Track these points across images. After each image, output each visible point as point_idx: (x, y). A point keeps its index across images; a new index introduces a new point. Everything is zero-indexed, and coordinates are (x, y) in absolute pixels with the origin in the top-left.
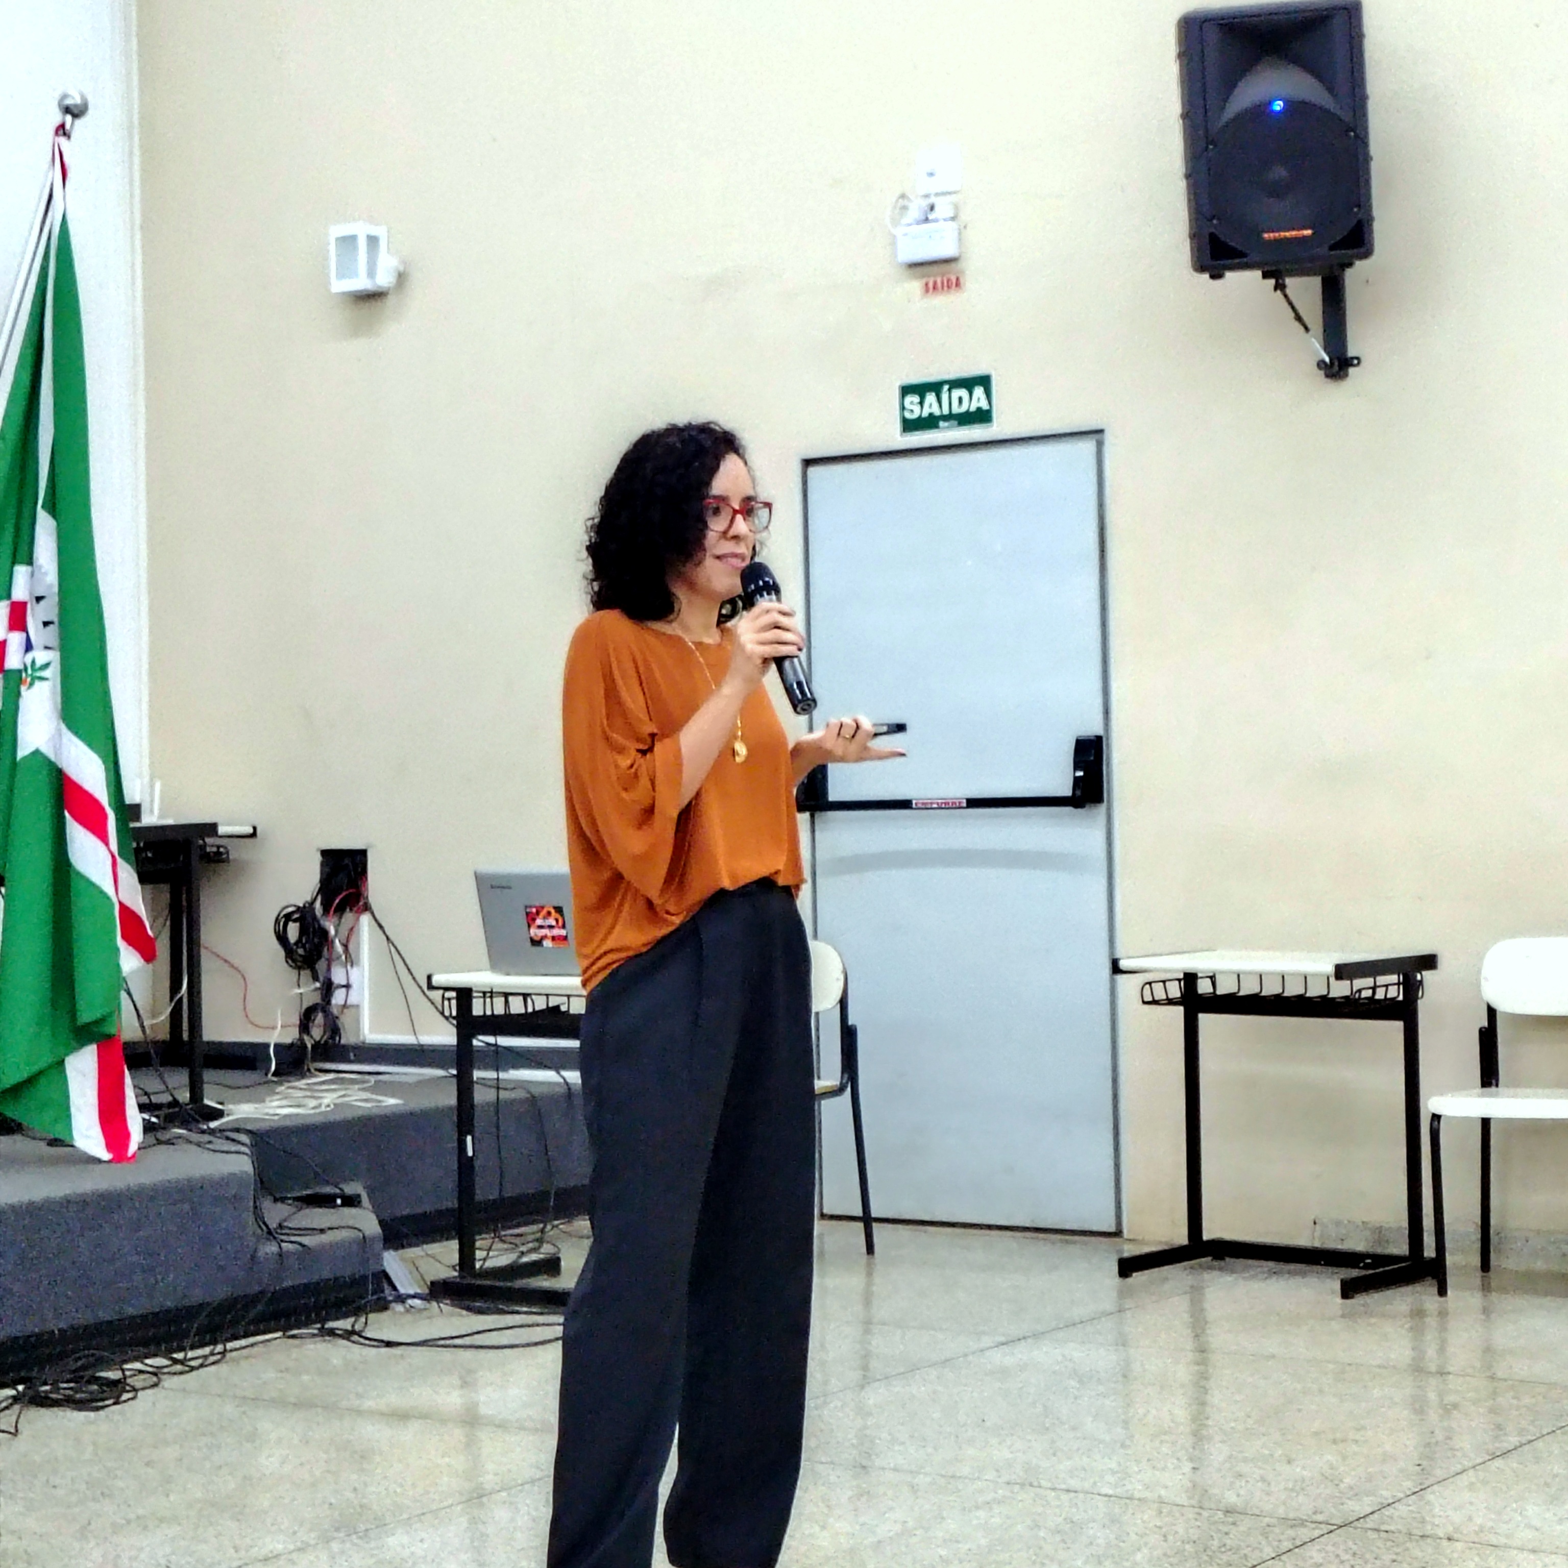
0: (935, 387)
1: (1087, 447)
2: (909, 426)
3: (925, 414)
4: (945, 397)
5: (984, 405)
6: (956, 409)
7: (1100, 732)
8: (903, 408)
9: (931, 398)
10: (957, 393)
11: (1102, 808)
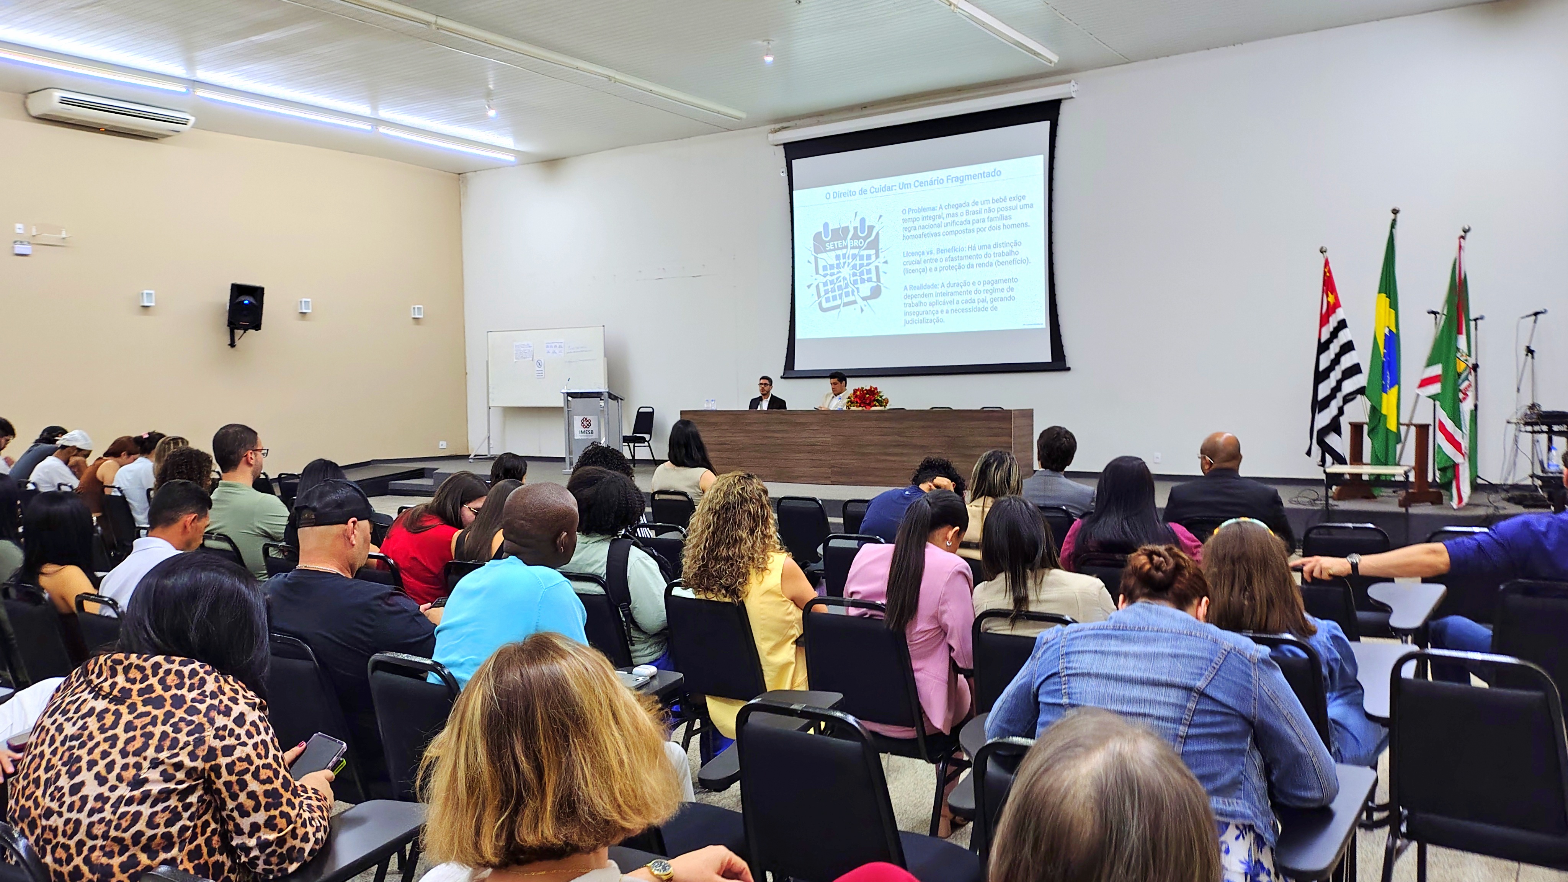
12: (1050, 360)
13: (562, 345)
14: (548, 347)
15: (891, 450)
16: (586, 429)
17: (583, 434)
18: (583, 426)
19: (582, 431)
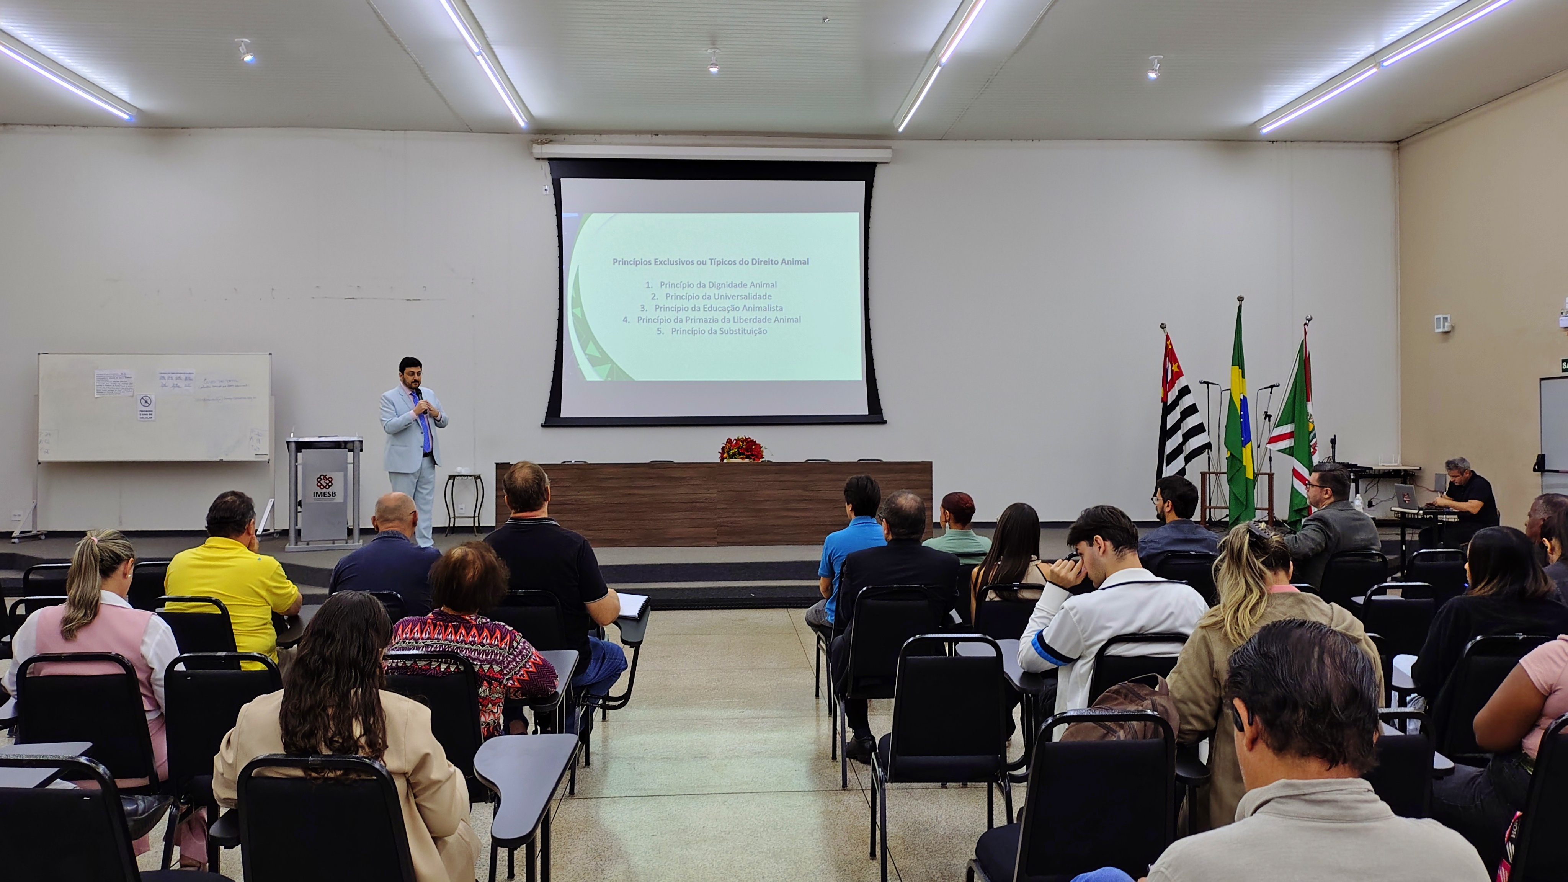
2: (1564, 370)
8: (1562, 366)
12: (867, 413)
13: (192, 376)
14: (163, 378)
15: (794, 505)
16: (325, 490)
17: (319, 496)
18: (320, 487)
19: (317, 493)
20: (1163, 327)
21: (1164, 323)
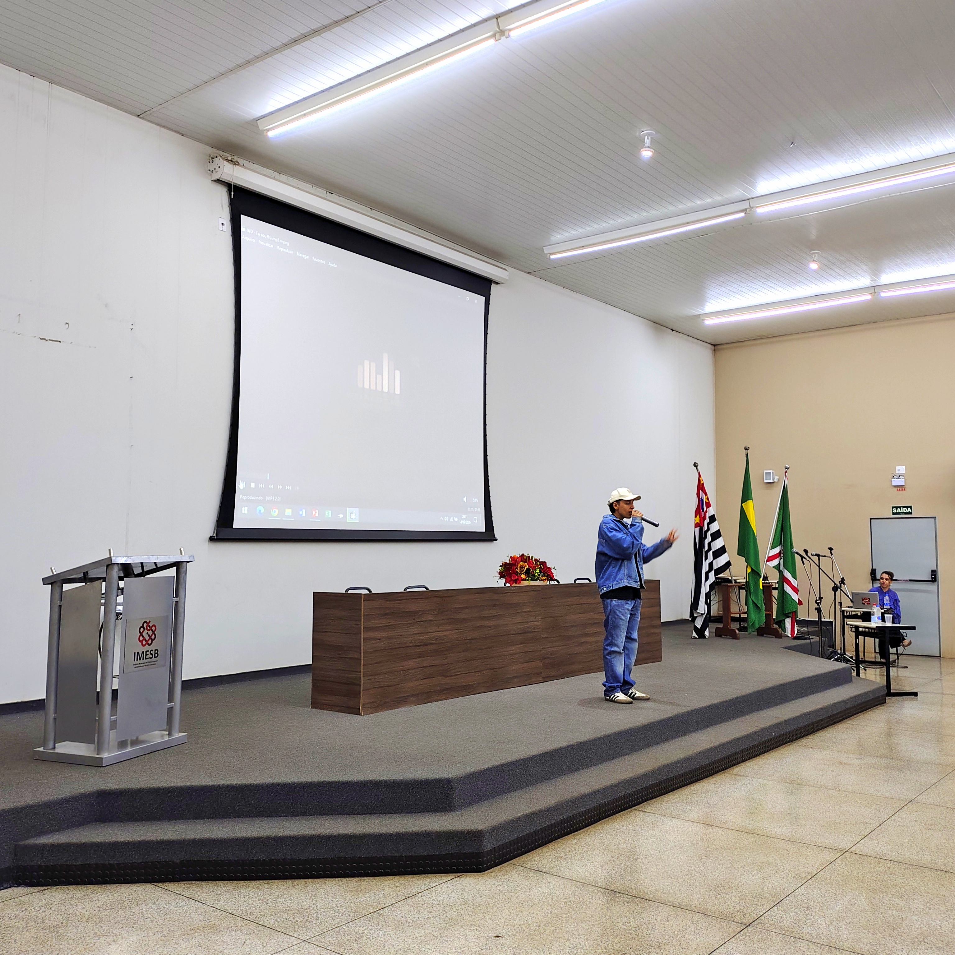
0: (900, 507)
1: (933, 519)
2: (894, 514)
3: (897, 512)
4: (902, 509)
5: (911, 511)
6: (904, 511)
7: (935, 569)
8: (893, 510)
9: (899, 509)
10: (904, 509)
11: (936, 583)
12: (484, 530)
16: (147, 648)
17: (140, 659)
18: (141, 642)
19: (138, 653)
20: (696, 465)
21: (697, 462)
